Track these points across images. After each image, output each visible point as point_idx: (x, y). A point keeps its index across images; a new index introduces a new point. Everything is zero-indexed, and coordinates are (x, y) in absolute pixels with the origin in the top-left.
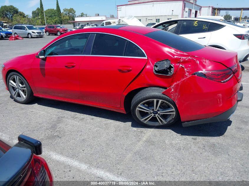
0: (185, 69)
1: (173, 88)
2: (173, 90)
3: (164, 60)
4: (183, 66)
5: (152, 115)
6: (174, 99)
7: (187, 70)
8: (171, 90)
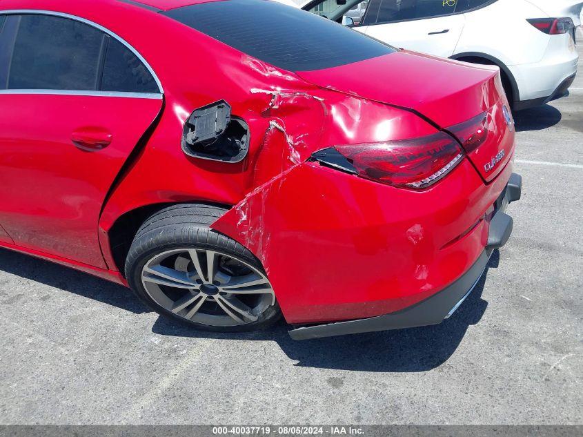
0: (289, 140)
1: (243, 208)
2: (244, 217)
3: (214, 105)
4: (280, 128)
5: (201, 298)
6: (255, 247)
7: (295, 141)
8: (239, 216)
